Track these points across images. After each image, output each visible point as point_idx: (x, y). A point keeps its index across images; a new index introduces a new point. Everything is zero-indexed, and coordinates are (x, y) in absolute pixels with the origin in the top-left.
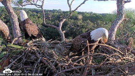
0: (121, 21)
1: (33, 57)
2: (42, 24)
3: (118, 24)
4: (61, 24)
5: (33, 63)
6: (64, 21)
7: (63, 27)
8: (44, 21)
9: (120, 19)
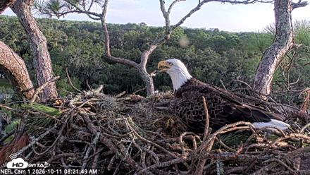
0: (284, 51)
1: (81, 132)
2: (102, 57)
3: (278, 56)
4: (147, 55)
5: (81, 146)
6: (151, 50)
7: (149, 63)
8: (107, 49)
9: (281, 46)
